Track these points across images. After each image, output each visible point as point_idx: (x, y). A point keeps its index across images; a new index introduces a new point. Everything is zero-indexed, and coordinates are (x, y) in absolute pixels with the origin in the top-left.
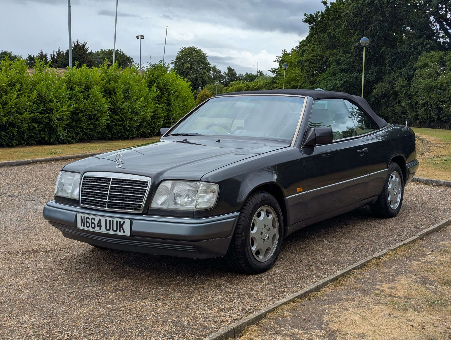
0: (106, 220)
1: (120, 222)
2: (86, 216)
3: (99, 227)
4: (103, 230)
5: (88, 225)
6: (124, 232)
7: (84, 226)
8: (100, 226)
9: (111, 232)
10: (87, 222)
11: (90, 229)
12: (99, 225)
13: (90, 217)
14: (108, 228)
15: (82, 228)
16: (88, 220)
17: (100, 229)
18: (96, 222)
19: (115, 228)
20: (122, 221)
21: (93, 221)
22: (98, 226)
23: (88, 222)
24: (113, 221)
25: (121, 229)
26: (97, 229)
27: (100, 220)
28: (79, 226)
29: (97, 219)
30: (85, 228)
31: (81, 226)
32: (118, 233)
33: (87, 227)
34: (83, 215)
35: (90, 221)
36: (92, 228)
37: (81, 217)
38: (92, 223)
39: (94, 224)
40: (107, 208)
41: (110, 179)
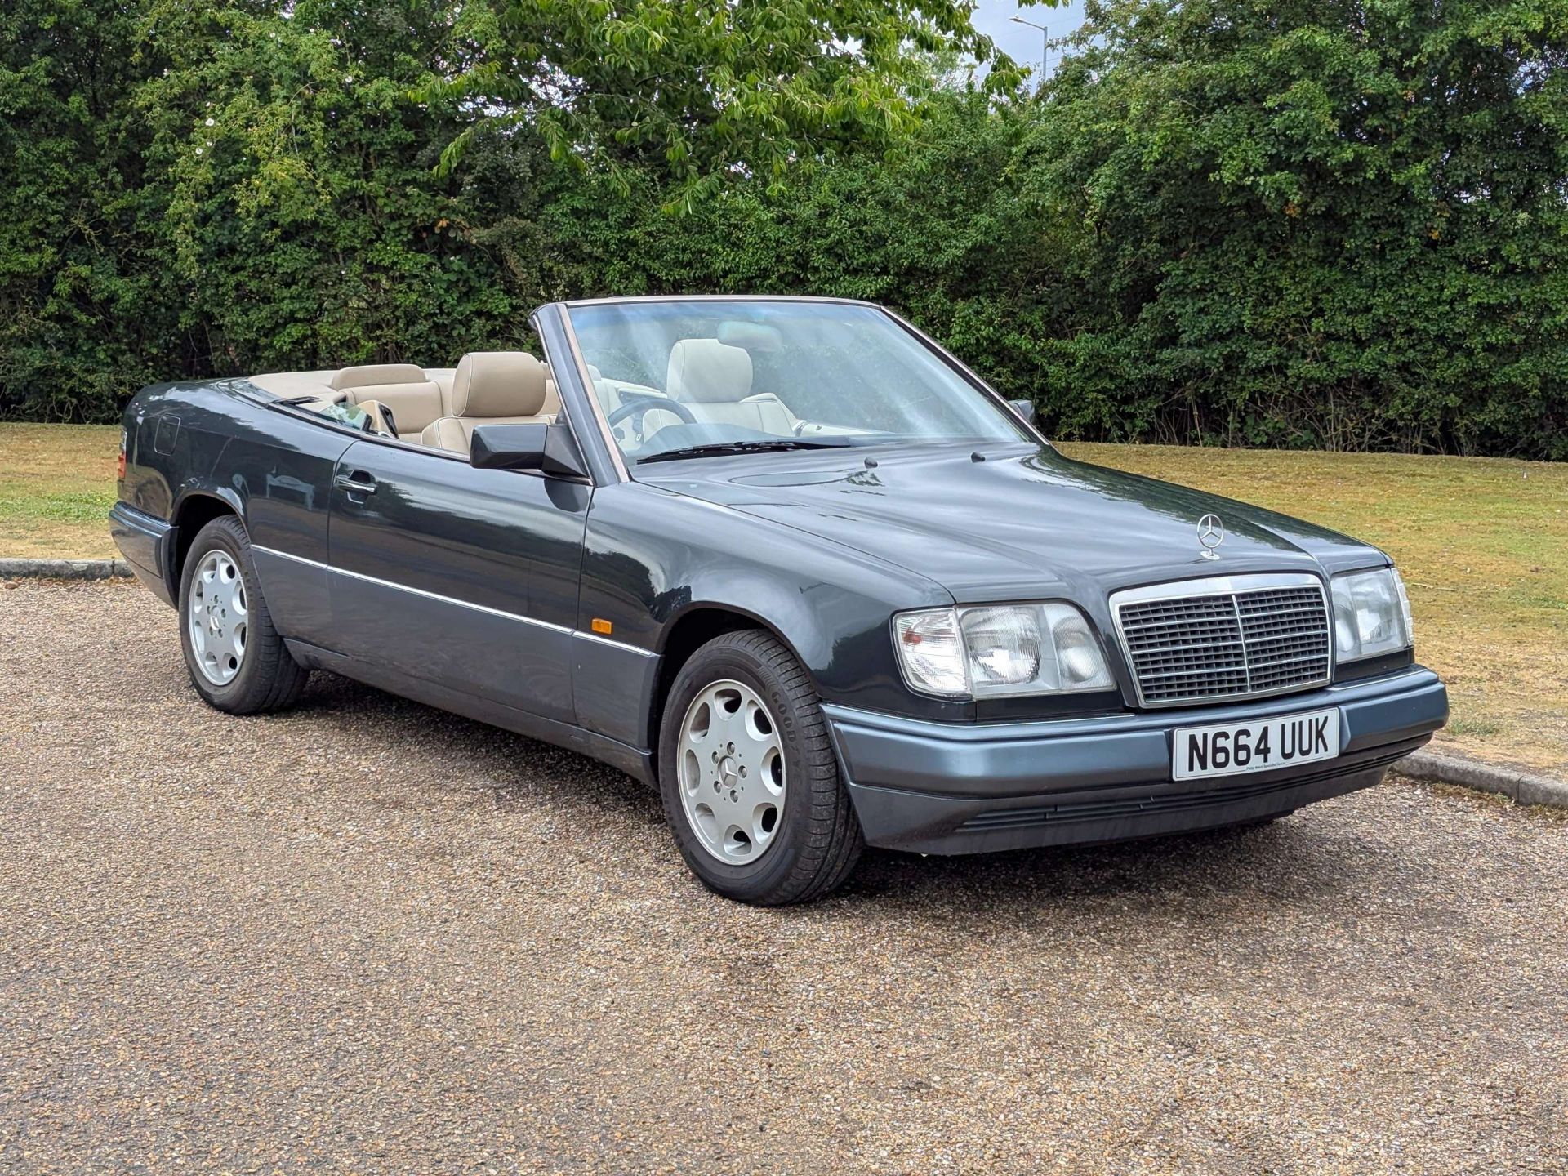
0: (1283, 726)
1: (1317, 720)
2: (1211, 731)
3: (1262, 756)
4: (1276, 761)
5: (1221, 757)
6: (1326, 749)
7: (1204, 766)
8: (1264, 751)
9: (1298, 759)
10: (1216, 751)
11: (1232, 769)
12: (1262, 747)
13: (1232, 729)
14: (1288, 750)
15: (1198, 773)
16: (1221, 742)
17: (1266, 760)
18: (1252, 742)
19: (1305, 747)
20: (1320, 715)
21: (1243, 740)
22: (1258, 751)
23: (1225, 750)
24: (1301, 723)
25: (1320, 741)
26: (1257, 764)
27: (1266, 730)
28: (1181, 771)
29: (1255, 728)
30: (1211, 772)
31: (1191, 768)
32: (1313, 757)
33: (1217, 765)
34: (1198, 733)
35: (1229, 744)
36: (1239, 763)
37: (1193, 738)
38: (1238, 748)
39: (1246, 748)
40: (1249, 692)
41: (1227, 597)
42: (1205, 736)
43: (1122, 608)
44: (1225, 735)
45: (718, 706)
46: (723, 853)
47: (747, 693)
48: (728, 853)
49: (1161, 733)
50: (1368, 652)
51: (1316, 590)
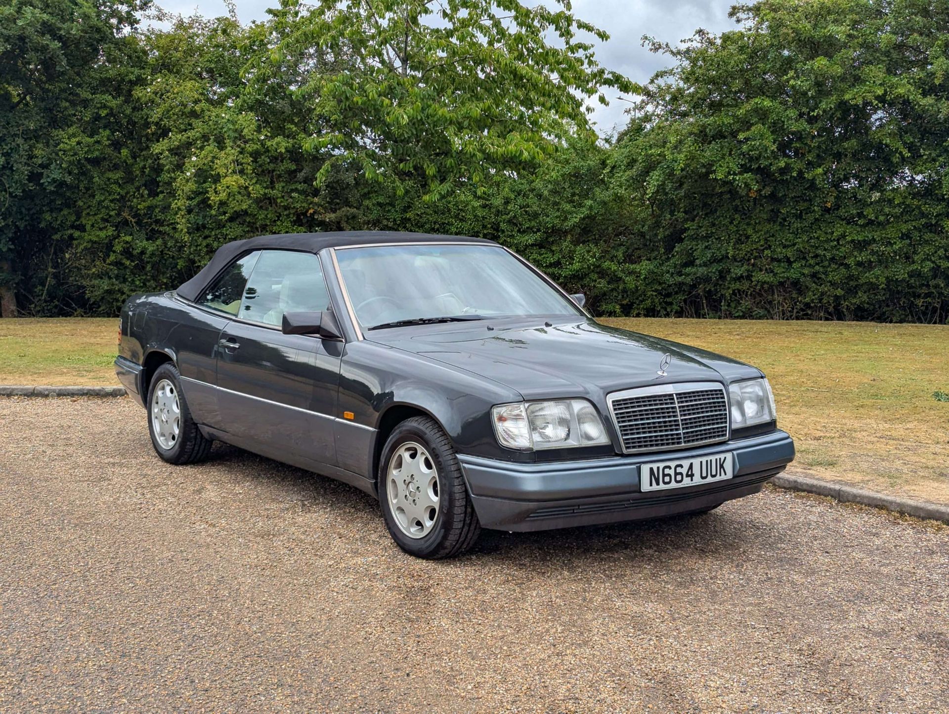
0: (701, 462)
1: (720, 459)
2: (662, 465)
3: (690, 478)
4: (697, 480)
5: (667, 479)
6: (725, 474)
7: (658, 484)
8: (692, 476)
9: (710, 480)
10: (664, 475)
11: (673, 485)
12: (690, 473)
13: (673, 464)
14: (704, 475)
15: (655, 487)
16: (667, 471)
17: (692, 480)
18: (684, 471)
19: (714, 473)
20: (722, 456)
21: (679, 470)
22: (687, 476)
23: (669, 475)
24: (711, 461)
25: (722, 470)
26: (687, 482)
27: (691, 464)
28: (646, 487)
29: (686, 464)
30: (662, 487)
31: (651, 485)
32: (718, 478)
33: (665, 483)
34: (655, 466)
35: (672, 472)
36: (677, 482)
37: (651, 469)
38: (676, 474)
39: (681, 474)
40: (683, 444)
41: (672, 395)
42: (658, 468)
43: (613, 402)
44: (670, 467)
45: (406, 456)
46: (410, 532)
47: (420, 449)
48: (413, 533)
49: (634, 466)
50: (750, 423)
51: (721, 390)
